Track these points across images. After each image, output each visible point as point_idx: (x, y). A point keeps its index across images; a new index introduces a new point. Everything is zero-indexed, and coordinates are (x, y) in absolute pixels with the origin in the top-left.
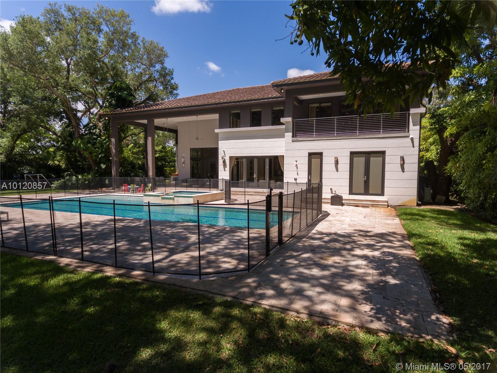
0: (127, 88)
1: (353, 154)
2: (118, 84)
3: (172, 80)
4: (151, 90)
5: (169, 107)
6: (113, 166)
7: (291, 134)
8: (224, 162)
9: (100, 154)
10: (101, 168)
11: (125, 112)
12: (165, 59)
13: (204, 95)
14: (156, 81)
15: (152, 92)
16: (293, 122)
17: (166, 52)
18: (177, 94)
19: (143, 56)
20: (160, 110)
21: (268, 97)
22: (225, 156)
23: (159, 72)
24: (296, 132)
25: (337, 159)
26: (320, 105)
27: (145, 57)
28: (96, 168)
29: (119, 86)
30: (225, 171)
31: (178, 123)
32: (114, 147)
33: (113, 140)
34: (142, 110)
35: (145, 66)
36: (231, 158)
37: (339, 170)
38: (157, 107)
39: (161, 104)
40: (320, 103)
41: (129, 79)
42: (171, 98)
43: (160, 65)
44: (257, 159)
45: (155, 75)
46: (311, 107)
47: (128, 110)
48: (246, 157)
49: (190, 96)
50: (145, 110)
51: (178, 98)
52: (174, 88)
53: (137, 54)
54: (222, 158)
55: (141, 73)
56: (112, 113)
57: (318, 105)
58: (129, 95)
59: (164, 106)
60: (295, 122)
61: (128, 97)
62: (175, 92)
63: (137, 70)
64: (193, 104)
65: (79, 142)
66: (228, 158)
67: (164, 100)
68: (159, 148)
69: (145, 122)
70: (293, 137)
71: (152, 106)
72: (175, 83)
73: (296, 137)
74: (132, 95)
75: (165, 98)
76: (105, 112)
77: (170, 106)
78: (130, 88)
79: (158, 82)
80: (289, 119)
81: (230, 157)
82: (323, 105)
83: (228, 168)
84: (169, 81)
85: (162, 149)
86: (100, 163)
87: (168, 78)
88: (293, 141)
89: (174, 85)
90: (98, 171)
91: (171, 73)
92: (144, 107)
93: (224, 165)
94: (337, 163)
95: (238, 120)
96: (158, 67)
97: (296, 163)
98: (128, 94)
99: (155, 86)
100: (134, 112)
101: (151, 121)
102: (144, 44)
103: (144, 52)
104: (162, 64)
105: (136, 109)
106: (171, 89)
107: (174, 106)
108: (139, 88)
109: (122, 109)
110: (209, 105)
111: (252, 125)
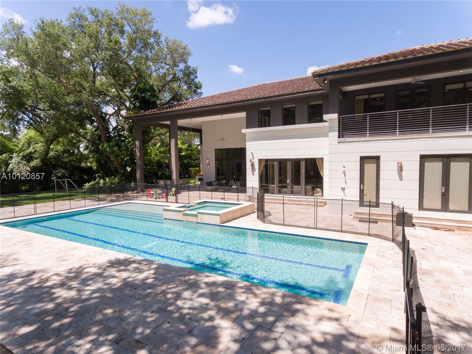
0: (150, 89)
1: (424, 158)
2: (141, 85)
3: (196, 79)
4: (175, 90)
5: (192, 107)
6: (138, 170)
7: (336, 134)
8: (253, 165)
9: (126, 156)
10: (127, 171)
11: (148, 113)
12: (189, 57)
13: (229, 92)
14: (180, 81)
15: (176, 92)
16: (339, 119)
17: (189, 50)
18: (201, 93)
19: (166, 56)
20: (183, 110)
21: (304, 90)
22: (254, 159)
23: (183, 71)
24: (342, 131)
25: (401, 164)
26: (369, 96)
27: (168, 57)
28: (122, 171)
29: (142, 87)
30: (253, 175)
31: (202, 122)
32: (139, 150)
33: (137, 143)
34: (164, 111)
35: (169, 66)
36: (260, 161)
37: (404, 178)
38: (180, 107)
39: (185, 104)
40: (369, 94)
41: (152, 80)
42: (195, 97)
43: (184, 64)
44: (290, 162)
45: (179, 75)
46: (358, 100)
47: (151, 112)
48: (277, 160)
49: (215, 94)
50: (167, 111)
51: (202, 97)
52: (198, 87)
53: (161, 54)
54: (251, 161)
55: (165, 73)
56: (135, 115)
57: (366, 97)
58: (152, 97)
59: (187, 106)
60: (341, 119)
61: (152, 98)
62: (199, 91)
63: (161, 70)
64: (218, 102)
65: (105, 146)
66: (257, 161)
67: (188, 99)
68: (185, 147)
69: (168, 123)
70: (339, 137)
71: (175, 106)
72: (199, 82)
73: (343, 137)
74: (155, 96)
75: (190, 98)
76: (129, 114)
77: (194, 106)
78: (153, 89)
79: (182, 82)
80: (335, 116)
81: (259, 159)
82: (373, 96)
83: (257, 172)
84: (193, 80)
85: (188, 147)
86: (126, 166)
87: (192, 77)
88: (339, 142)
89: (197, 84)
90: (123, 173)
91: (195, 72)
92: (167, 107)
93: (253, 169)
94: (400, 169)
95: (267, 118)
96: (182, 66)
97: (343, 169)
98: (151, 95)
99: (179, 86)
100: (156, 113)
101: (174, 122)
102: (167, 43)
103: (168, 52)
104: (186, 62)
105: (159, 110)
106: (195, 88)
107: (197, 105)
108: (164, 89)
109: (145, 111)
110: (236, 102)
111: (285, 123)
